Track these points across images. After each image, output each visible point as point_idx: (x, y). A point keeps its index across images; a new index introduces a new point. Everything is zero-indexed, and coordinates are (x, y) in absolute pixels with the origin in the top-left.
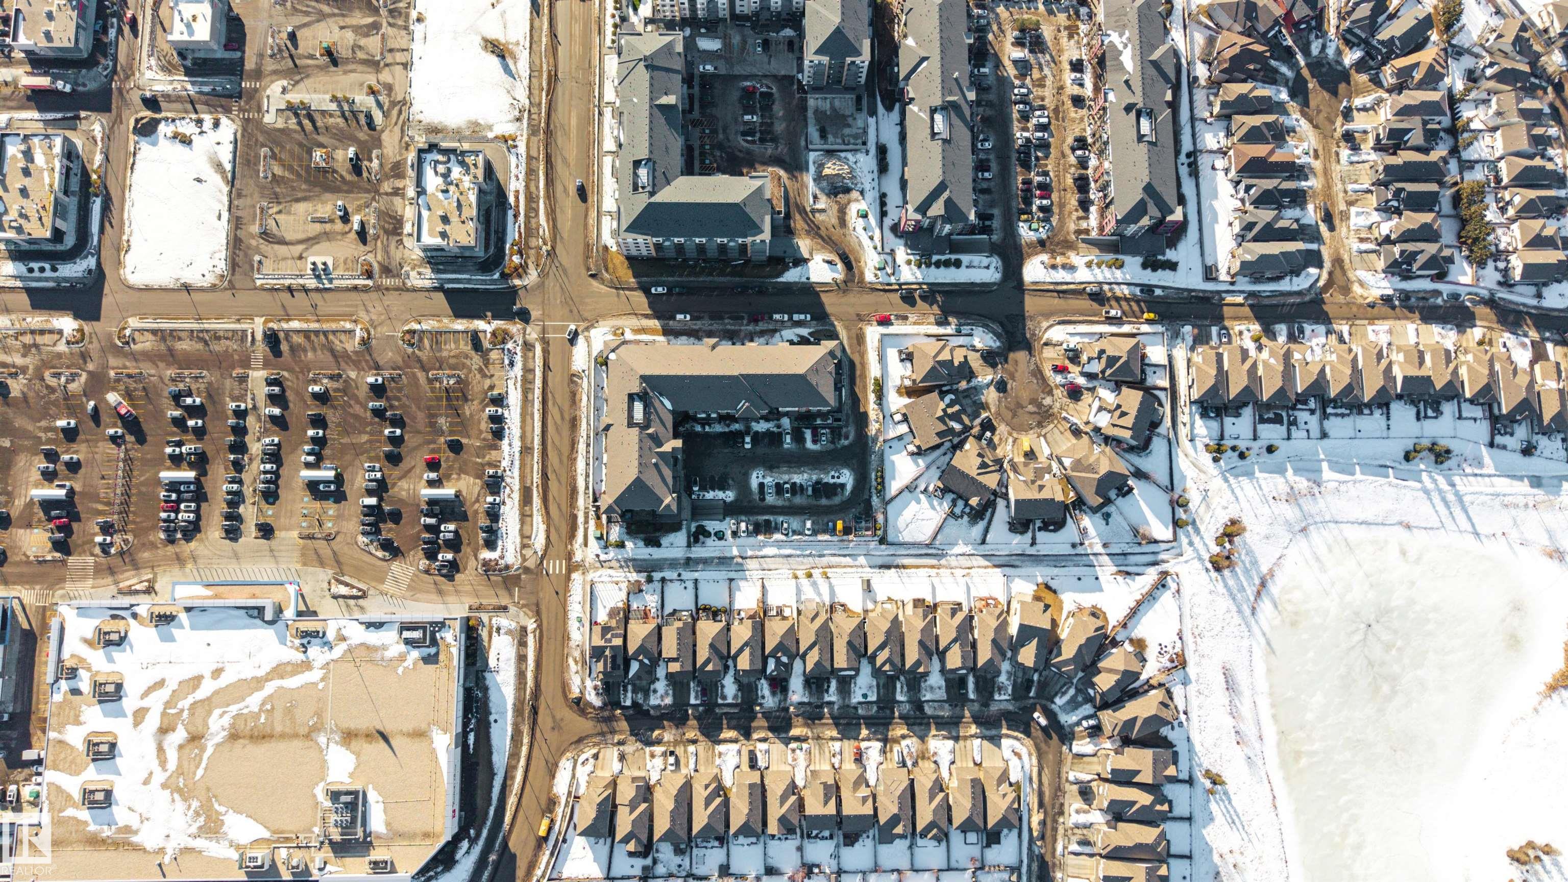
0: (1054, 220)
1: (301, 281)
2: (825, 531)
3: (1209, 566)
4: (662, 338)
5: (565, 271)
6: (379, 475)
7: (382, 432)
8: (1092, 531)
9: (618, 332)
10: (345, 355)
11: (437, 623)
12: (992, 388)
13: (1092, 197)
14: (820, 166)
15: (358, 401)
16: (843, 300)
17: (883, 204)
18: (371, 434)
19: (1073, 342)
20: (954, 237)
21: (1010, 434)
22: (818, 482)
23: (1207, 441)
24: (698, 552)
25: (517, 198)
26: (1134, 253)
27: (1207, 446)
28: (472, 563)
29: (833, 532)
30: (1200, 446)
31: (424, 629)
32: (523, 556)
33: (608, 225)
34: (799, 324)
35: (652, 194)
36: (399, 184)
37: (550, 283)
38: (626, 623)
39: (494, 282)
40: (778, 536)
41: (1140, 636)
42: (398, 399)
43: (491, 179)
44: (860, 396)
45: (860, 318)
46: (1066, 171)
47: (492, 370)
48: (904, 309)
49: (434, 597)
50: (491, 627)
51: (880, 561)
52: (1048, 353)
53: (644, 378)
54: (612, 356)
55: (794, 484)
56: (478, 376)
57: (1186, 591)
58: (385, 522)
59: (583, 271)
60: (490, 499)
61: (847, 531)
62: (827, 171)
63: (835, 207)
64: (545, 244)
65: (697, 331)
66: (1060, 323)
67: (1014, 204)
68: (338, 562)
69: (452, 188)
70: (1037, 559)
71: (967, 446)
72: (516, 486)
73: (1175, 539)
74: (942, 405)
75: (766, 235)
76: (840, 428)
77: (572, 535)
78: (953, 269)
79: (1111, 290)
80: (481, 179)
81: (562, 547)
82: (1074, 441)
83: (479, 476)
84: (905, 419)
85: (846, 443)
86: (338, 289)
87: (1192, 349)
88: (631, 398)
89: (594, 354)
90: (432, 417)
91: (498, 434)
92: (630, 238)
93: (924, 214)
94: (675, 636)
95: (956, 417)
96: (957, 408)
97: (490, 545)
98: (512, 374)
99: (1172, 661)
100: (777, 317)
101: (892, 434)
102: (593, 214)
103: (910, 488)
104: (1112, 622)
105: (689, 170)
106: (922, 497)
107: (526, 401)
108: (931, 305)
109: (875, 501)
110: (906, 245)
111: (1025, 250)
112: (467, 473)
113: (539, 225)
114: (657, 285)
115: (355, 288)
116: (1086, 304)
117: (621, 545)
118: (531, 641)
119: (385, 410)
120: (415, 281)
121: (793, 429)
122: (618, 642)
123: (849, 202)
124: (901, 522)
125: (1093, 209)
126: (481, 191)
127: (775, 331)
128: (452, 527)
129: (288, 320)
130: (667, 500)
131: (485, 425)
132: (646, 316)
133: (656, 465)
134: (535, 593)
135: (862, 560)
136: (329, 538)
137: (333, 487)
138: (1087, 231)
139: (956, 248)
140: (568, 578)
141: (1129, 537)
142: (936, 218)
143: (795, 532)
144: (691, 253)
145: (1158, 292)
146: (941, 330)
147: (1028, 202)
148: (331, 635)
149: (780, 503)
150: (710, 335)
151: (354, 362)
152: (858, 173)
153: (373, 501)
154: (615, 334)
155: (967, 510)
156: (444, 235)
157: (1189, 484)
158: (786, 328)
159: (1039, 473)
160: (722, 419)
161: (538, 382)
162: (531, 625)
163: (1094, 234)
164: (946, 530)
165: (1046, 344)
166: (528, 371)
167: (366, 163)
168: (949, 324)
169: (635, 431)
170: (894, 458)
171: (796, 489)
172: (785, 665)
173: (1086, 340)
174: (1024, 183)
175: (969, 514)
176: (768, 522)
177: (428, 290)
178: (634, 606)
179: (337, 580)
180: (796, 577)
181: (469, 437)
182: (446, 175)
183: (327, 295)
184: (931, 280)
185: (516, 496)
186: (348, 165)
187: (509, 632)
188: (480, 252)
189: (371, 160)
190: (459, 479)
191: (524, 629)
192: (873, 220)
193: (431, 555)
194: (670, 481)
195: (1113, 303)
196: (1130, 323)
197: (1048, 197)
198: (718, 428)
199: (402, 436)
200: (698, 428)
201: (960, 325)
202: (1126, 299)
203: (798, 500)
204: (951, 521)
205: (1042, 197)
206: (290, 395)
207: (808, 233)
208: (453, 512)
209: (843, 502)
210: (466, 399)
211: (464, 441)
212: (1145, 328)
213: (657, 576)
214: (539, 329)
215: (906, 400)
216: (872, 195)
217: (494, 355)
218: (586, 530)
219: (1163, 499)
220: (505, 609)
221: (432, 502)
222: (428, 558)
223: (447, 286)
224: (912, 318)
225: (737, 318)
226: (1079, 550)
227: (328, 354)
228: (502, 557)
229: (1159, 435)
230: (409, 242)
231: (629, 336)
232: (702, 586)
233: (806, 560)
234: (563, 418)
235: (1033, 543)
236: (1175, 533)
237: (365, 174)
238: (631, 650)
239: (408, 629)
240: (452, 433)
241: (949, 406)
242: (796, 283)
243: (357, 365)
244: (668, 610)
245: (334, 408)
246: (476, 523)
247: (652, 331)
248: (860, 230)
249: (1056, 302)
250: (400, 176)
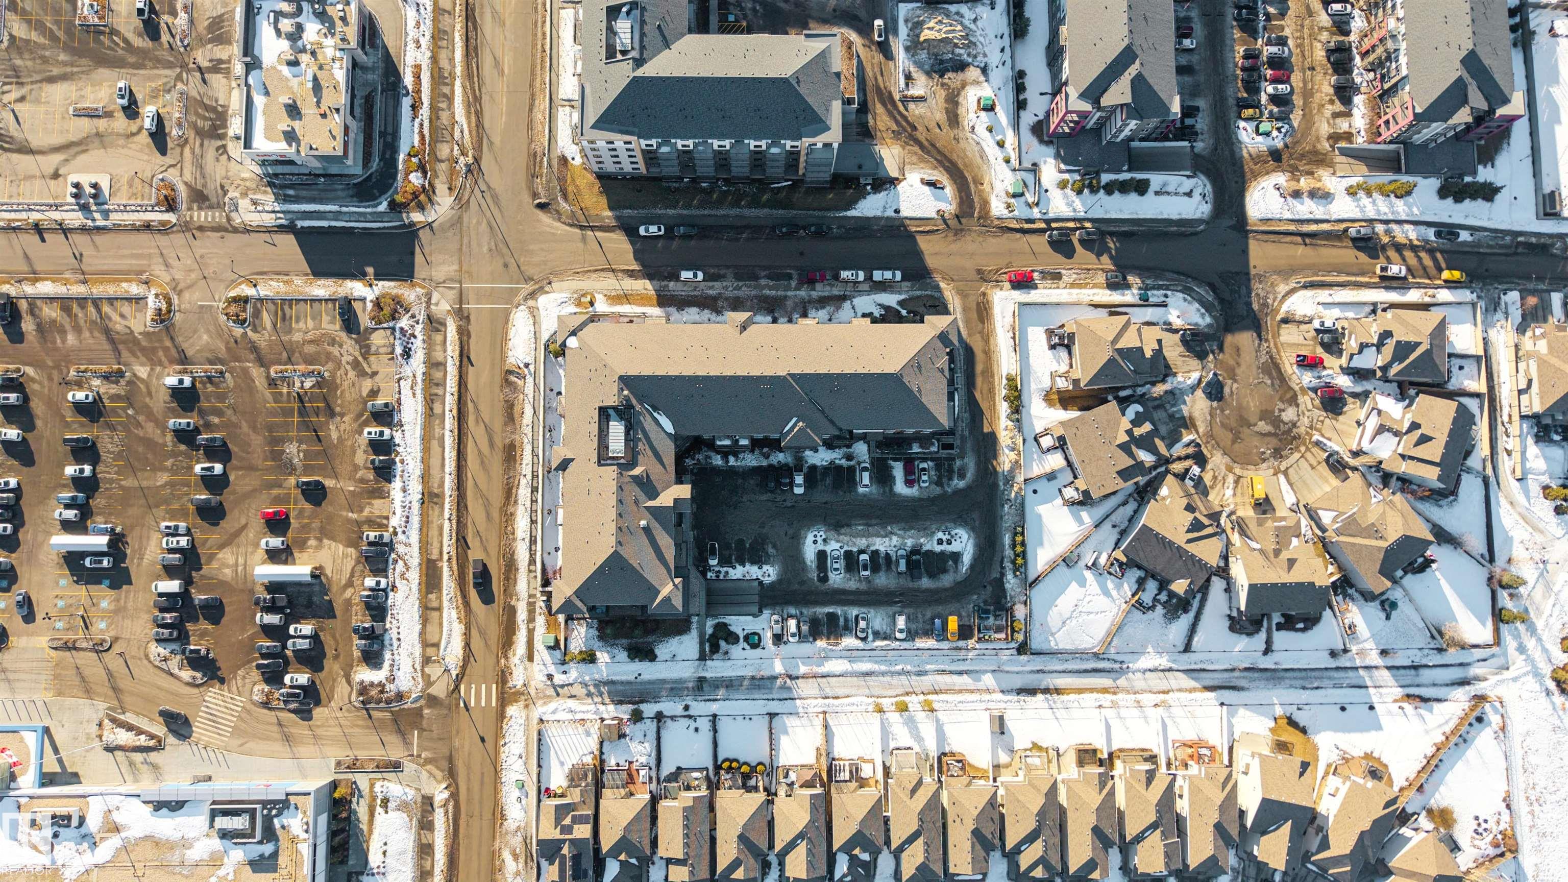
0: (1296, 118)
1: (56, 215)
2: (928, 633)
3: (1552, 685)
4: (656, 311)
5: (495, 198)
6: (184, 542)
7: (191, 468)
8: (1362, 629)
9: (585, 300)
10: (131, 340)
11: (275, 802)
12: (1199, 393)
13: (1358, 80)
14: (917, 26)
15: (150, 416)
16: (955, 247)
17: (1020, 88)
18: (173, 471)
19: (1330, 318)
20: (1135, 144)
21: (1230, 470)
22: (915, 551)
23: (1545, 479)
24: (716, 669)
25: (417, 77)
26: (1426, 174)
27: (1546, 488)
28: (342, 690)
29: (942, 635)
30: (1535, 488)
31: (252, 813)
32: (426, 677)
33: (566, 119)
34: (883, 286)
35: (639, 62)
36: (221, 52)
37: (471, 218)
38: (598, 797)
39: (378, 217)
40: (849, 641)
41: (1444, 804)
42: (219, 413)
43: (373, 45)
44: (984, 405)
45: (983, 276)
46: (1313, 37)
47: (376, 363)
48: (1056, 260)
49: (279, 747)
50: (374, 798)
51: (1019, 683)
52: (1289, 335)
53: (626, 381)
54: (572, 342)
55: (876, 553)
56: (352, 374)
57: (1516, 728)
58: (195, 620)
59: (526, 198)
60: (370, 582)
61: (965, 633)
62: (926, 34)
63: (942, 94)
64: (464, 153)
65: (715, 299)
66: (1305, 287)
67: (1230, 91)
68: (116, 689)
69: (305, 58)
70: (1274, 676)
71: (1164, 491)
72: (415, 560)
73: (1498, 641)
74: (1125, 424)
75: (834, 135)
76: (952, 459)
77: (507, 642)
78: (1133, 197)
79: (1388, 232)
80: (353, 44)
81: (492, 661)
82: (1334, 481)
83: (353, 543)
84: (1061, 444)
85: (962, 484)
86: (117, 229)
87: (1521, 329)
88: (604, 413)
89: (545, 336)
90: (275, 442)
91: (385, 472)
92: (601, 138)
93: (1096, 102)
94: (680, 822)
95: (1145, 442)
96: (1147, 427)
97: (372, 658)
98: (407, 371)
99: (1497, 846)
100: (845, 274)
101: (1037, 470)
102: (543, 104)
103: (1068, 561)
104: (1399, 781)
105: (701, 26)
106: (1088, 574)
107: (430, 415)
108: (1099, 255)
109: (1011, 582)
110: (1057, 156)
111: (1248, 166)
112: (332, 538)
113: (454, 123)
114: (649, 221)
115: (147, 227)
116: (1349, 255)
117: (589, 658)
118: (440, 819)
119: (197, 431)
120: (247, 215)
121: (873, 461)
122: (583, 832)
123: (964, 85)
124: (1054, 618)
125: (1358, 100)
126: (355, 65)
127: (843, 298)
128: (307, 629)
129: (35, 281)
130: (666, 590)
131: (362, 457)
132: (631, 274)
133: (647, 530)
134: (445, 738)
135: (988, 680)
136: (100, 648)
137: (105, 563)
138: (1348, 137)
139: (1137, 161)
140: (501, 715)
141: (1422, 639)
142: (1113, 110)
143: (877, 635)
144: (706, 168)
145: (1464, 236)
146: (1115, 297)
147: (1252, 87)
148: (93, 823)
149: (853, 585)
150: (736, 305)
151: (143, 350)
152: (978, 38)
153: (173, 586)
154: (579, 304)
155: (1163, 597)
156: (290, 137)
157: (1518, 552)
158: (861, 293)
159: (1283, 536)
160: (756, 444)
161: (451, 384)
162: (440, 795)
163: (1360, 141)
164: (1128, 630)
165: (1285, 321)
166: (434, 364)
167: (166, 18)
168: (1128, 286)
169: (611, 472)
170: (1042, 509)
171: (879, 562)
172: (865, 865)
173: (1351, 315)
174: (1246, 57)
175: (1164, 605)
176: (832, 617)
177: (269, 231)
178: (611, 762)
179: (114, 720)
180: (880, 710)
181: (336, 476)
182: (295, 36)
183: (99, 239)
184: (1098, 214)
185: (414, 576)
186: (137, 22)
187: (403, 806)
188: (353, 166)
189: (174, 14)
190: (319, 547)
191: (428, 801)
192: (1003, 116)
193: (273, 677)
194: (670, 553)
195: (1392, 253)
196: (1419, 286)
197: (1287, 81)
198: (751, 460)
199: (225, 474)
200: (718, 461)
201: (1146, 288)
202: (1413, 248)
203: (882, 580)
204: (1137, 614)
205: (1275, 81)
206: (37, 406)
207: (896, 135)
208: (310, 604)
209: (958, 584)
210: (332, 414)
211: (329, 483)
212: (1444, 295)
213: (649, 709)
214: (452, 295)
215: (1061, 415)
216: (1001, 75)
217: (378, 339)
218: (531, 633)
219: (1479, 574)
220: (396, 766)
221: (274, 587)
222: (267, 681)
223: (300, 224)
224: (1069, 276)
225: (778, 276)
226: (1343, 662)
227: (103, 338)
228: (392, 679)
229: (1469, 471)
230: (235, 149)
231: (602, 306)
232: (723, 725)
233: (895, 680)
234: (492, 444)
235: (1268, 651)
236: (1497, 631)
237: (165, 37)
238: (606, 845)
239: (226, 813)
240: (307, 470)
241: (1137, 422)
242: (876, 219)
243: (150, 355)
244: (668, 768)
245: (111, 427)
246: (348, 621)
247: (641, 300)
248: (981, 130)
249: (1301, 252)
250: (222, 39)
